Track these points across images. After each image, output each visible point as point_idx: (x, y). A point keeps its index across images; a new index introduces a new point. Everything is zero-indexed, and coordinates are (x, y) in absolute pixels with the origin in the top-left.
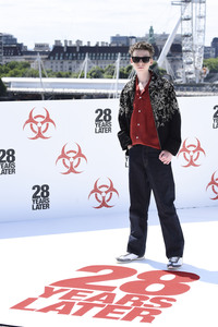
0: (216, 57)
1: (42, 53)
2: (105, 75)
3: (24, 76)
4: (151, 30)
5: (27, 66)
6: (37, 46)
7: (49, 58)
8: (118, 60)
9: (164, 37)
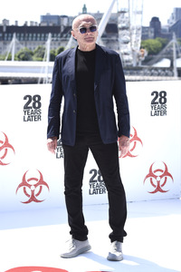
9: (99, 16)
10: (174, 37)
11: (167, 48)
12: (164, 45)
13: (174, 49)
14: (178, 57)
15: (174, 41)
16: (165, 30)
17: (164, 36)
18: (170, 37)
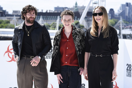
0: (111, 19)
1: (16, 16)
2: (51, 28)
3: (6, 28)
4: (76, 4)
5: (8, 22)
6: (14, 12)
7: (20, 18)
8: (58, 20)
9: (83, 8)
10: (121, 18)
11: (117, 24)
12: (116, 23)
13: (121, 25)
14: (123, 29)
15: (121, 21)
16: (116, 15)
17: (116, 18)
18: (119, 19)
